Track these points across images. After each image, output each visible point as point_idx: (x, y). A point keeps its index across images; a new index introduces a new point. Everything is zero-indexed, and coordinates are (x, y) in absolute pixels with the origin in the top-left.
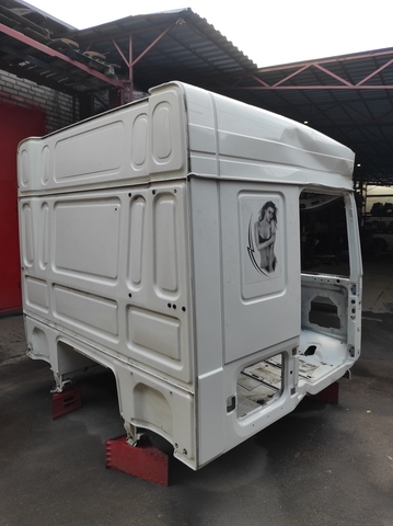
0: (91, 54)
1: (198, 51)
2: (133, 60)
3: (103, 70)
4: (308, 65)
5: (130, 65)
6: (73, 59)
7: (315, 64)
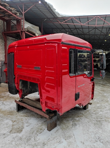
0: (13, 9)
1: (42, 11)
2: (24, 12)
3: (16, 14)
4: (71, 18)
5: (23, 13)
6: (8, 10)
7: (73, 18)
